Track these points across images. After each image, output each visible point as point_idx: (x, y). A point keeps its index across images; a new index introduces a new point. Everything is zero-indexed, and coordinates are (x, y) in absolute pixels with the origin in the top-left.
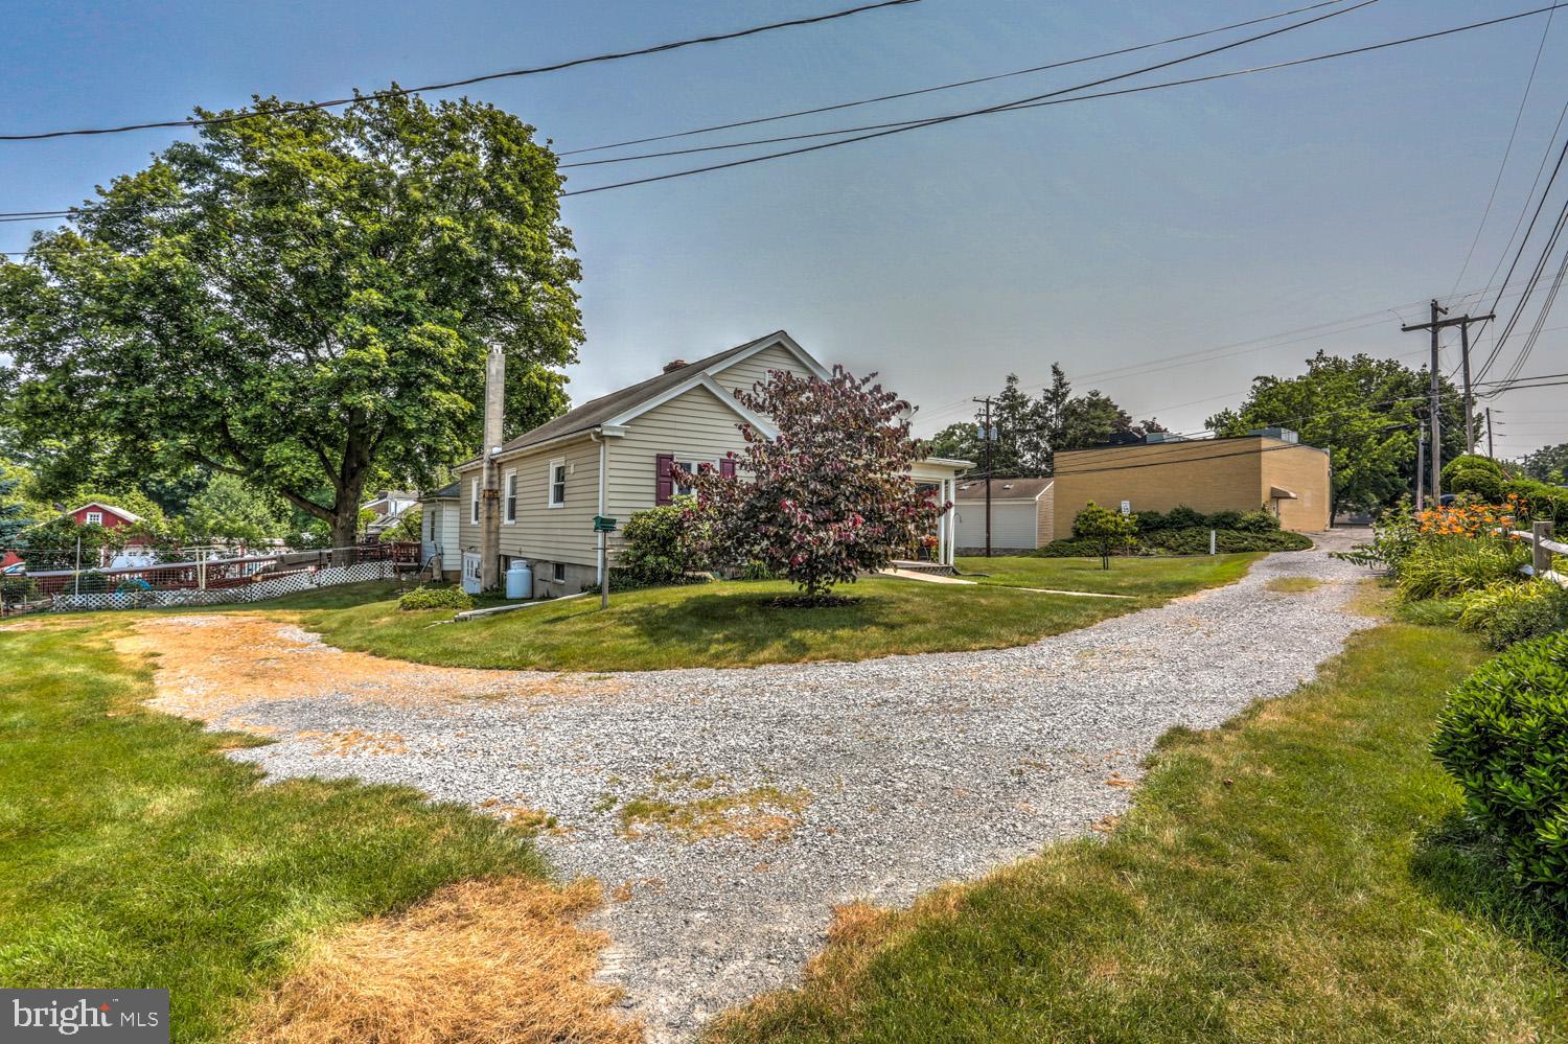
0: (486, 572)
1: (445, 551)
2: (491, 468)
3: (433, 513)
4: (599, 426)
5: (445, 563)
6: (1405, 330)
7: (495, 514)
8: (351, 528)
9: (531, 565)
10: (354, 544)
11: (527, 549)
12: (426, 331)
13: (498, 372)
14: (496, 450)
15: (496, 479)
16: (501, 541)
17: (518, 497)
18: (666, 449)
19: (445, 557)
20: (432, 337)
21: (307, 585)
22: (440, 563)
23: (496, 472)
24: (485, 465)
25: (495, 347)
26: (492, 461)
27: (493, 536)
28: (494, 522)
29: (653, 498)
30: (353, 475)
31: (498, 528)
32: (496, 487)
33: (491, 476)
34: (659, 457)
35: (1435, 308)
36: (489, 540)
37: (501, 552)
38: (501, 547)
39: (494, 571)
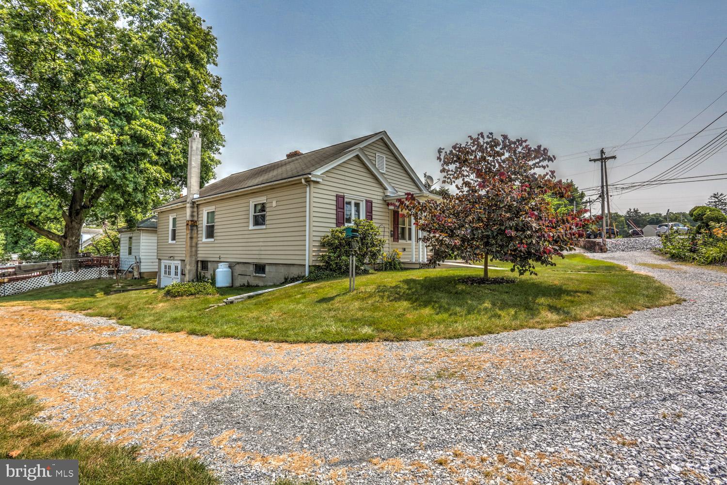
0: (190, 271)
1: (142, 261)
2: (192, 207)
3: (130, 238)
4: (310, 174)
5: (142, 267)
6: (590, 161)
7: (195, 235)
8: (77, 245)
9: (231, 266)
10: (77, 257)
11: (225, 256)
12: (143, 124)
13: (197, 148)
14: (196, 196)
15: (195, 214)
16: (199, 252)
17: (216, 224)
18: (341, 192)
19: (142, 264)
20: (148, 128)
21: (48, 284)
22: (139, 267)
23: (195, 210)
24: (188, 205)
25: (195, 133)
26: (193, 203)
27: (194, 249)
28: (194, 240)
29: (334, 221)
30: (77, 214)
31: (197, 244)
32: (195, 219)
33: (193, 212)
34: (337, 196)
35: (602, 152)
36: (191, 252)
37: (199, 259)
38: (199, 255)
39: (194, 271)
